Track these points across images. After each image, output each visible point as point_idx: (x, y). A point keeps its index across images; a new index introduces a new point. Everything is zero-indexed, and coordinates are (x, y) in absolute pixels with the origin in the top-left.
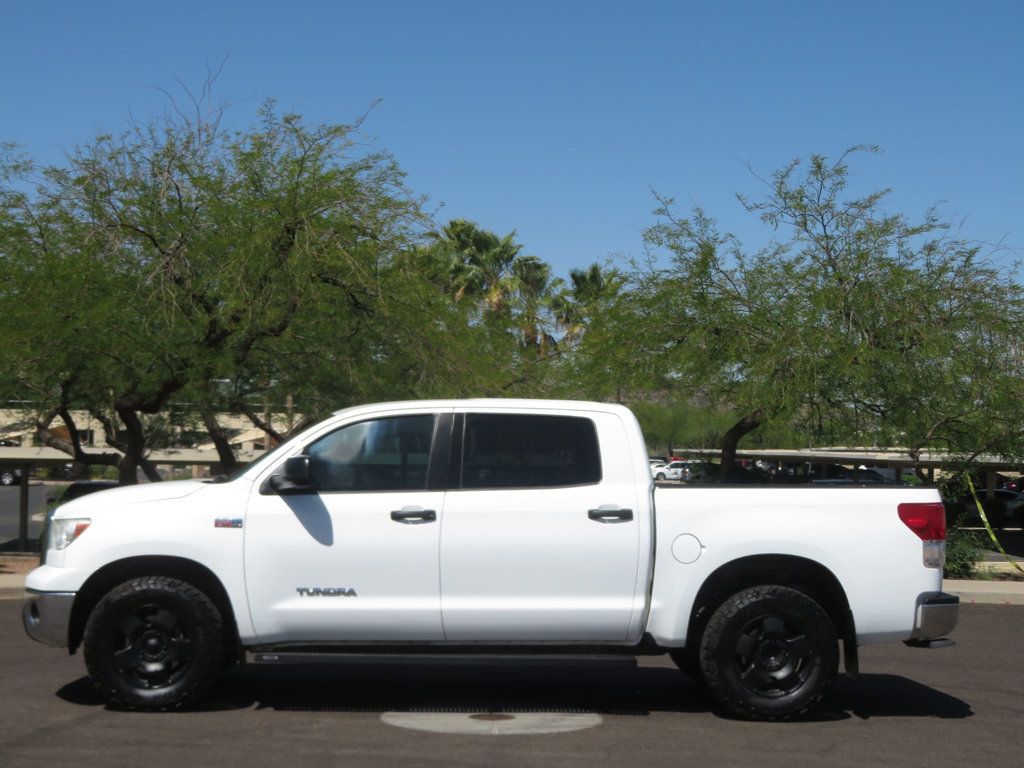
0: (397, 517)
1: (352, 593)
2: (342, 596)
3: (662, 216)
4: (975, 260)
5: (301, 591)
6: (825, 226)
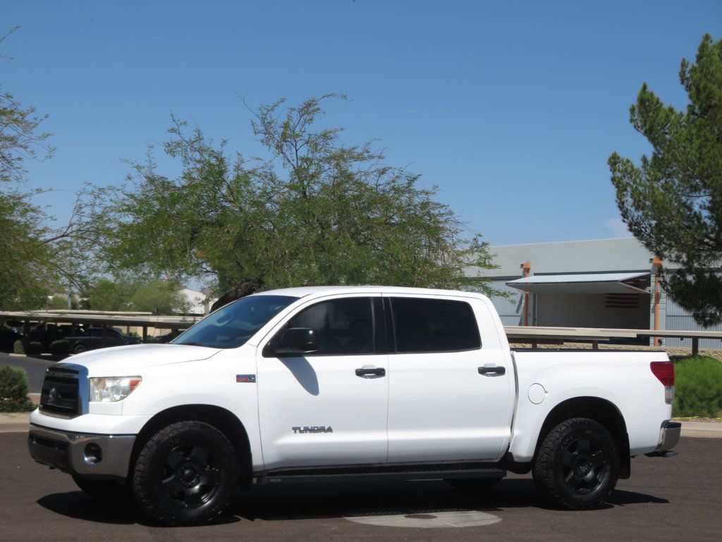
0: (360, 373)
1: (330, 430)
2: (323, 433)
3: (174, 134)
4: (415, 183)
5: (295, 429)
6: (297, 150)
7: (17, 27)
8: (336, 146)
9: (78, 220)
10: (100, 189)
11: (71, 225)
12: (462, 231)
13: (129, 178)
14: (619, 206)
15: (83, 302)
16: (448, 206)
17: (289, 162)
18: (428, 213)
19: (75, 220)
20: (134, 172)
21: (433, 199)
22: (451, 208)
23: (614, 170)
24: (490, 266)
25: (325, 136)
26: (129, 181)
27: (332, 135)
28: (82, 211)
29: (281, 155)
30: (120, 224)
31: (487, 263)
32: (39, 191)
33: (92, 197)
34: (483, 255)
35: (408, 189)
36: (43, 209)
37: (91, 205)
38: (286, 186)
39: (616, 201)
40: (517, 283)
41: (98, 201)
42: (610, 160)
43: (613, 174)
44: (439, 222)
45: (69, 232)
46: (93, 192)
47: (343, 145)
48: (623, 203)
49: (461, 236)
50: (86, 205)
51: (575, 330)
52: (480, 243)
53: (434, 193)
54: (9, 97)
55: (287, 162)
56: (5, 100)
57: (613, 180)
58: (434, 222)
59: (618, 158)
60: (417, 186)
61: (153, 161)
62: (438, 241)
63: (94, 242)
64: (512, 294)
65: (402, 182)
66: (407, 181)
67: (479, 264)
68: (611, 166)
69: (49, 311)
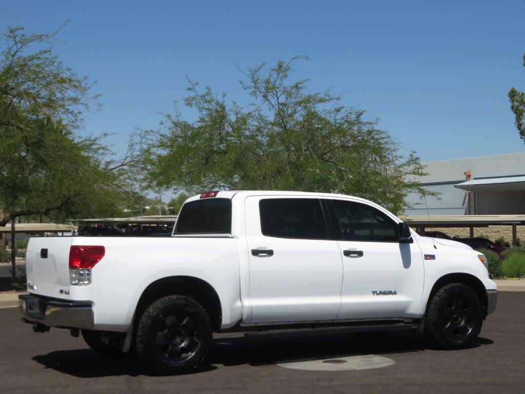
3: (191, 91)
4: (362, 117)
6: (278, 98)
7: (69, 21)
8: (305, 93)
9: (131, 154)
10: (145, 132)
11: (126, 158)
12: (398, 149)
13: (162, 123)
14: (518, 127)
15: (169, 210)
16: (387, 132)
17: (273, 106)
18: (373, 138)
19: (129, 154)
20: (165, 119)
21: (376, 127)
22: (389, 133)
23: (512, 101)
24: (422, 174)
25: (297, 87)
26: (162, 126)
27: (301, 85)
28: (134, 147)
29: (267, 102)
30: (157, 156)
31: (420, 172)
32: (105, 135)
33: (139, 138)
34: (417, 166)
35: (358, 121)
36: (109, 147)
37: (140, 143)
38: (270, 124)
39: (515, 123)
40: (462, 186)
41: (144, 140)
42: (509, 94)
43: (512, 103)
44: (381, 144)
45: (126, 162)
46: (141, 134)
47: (309, 93)
48: (521, 125)
49: (398, 153)
50: (136, 143)
51: (499, 217)
52: (414, 158)
53: (377, 124)
54: (69, 70)
55: (272, 107)
56: (67, 72)
57: (512, 108)
58: (377, 144)
59: (516, 92)
60: (364, 119)
61: (179, 111)
62: (381, 157)
63: (143, 169)
64: (439, 194)
65: (353, 117)
66: (356, 116)
67: (414, 173)
68: (511, 98)
69: (143, 217)
